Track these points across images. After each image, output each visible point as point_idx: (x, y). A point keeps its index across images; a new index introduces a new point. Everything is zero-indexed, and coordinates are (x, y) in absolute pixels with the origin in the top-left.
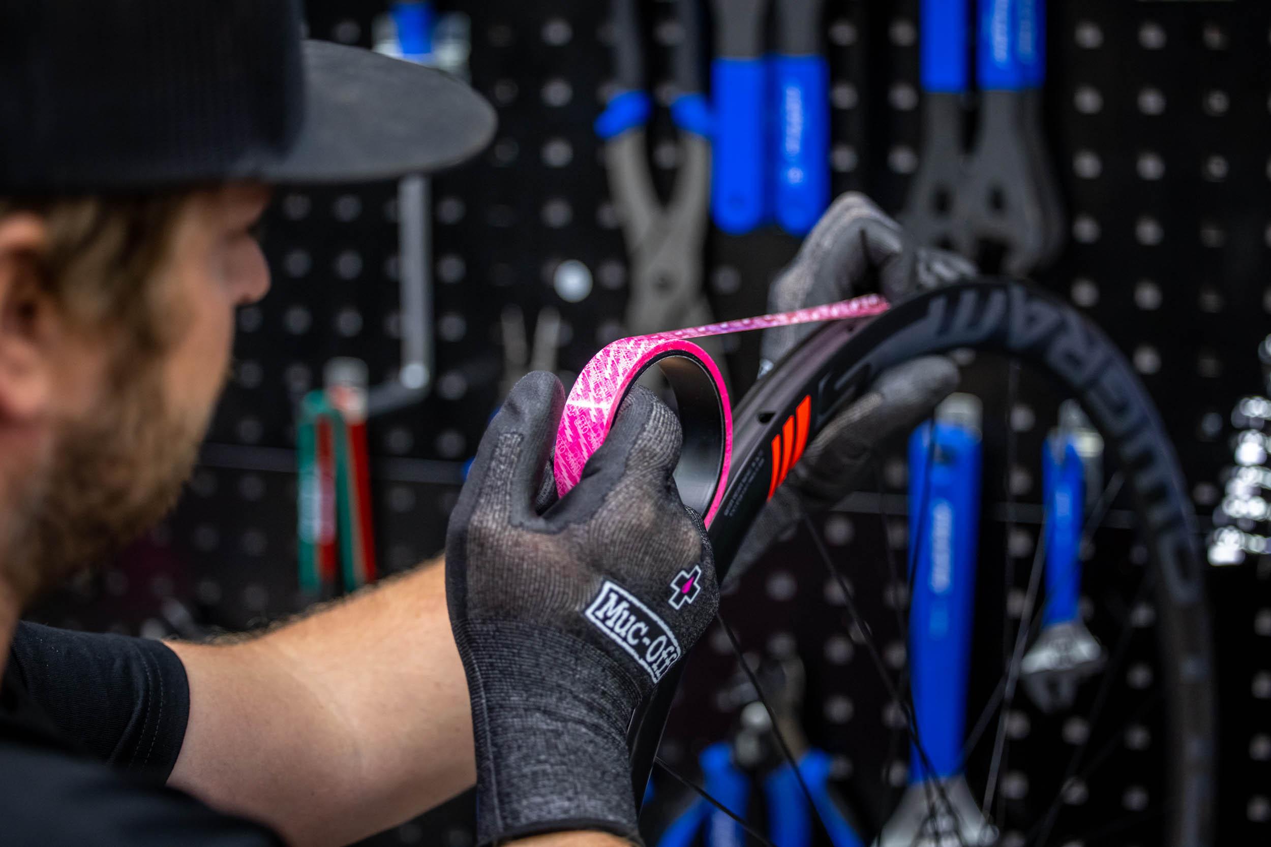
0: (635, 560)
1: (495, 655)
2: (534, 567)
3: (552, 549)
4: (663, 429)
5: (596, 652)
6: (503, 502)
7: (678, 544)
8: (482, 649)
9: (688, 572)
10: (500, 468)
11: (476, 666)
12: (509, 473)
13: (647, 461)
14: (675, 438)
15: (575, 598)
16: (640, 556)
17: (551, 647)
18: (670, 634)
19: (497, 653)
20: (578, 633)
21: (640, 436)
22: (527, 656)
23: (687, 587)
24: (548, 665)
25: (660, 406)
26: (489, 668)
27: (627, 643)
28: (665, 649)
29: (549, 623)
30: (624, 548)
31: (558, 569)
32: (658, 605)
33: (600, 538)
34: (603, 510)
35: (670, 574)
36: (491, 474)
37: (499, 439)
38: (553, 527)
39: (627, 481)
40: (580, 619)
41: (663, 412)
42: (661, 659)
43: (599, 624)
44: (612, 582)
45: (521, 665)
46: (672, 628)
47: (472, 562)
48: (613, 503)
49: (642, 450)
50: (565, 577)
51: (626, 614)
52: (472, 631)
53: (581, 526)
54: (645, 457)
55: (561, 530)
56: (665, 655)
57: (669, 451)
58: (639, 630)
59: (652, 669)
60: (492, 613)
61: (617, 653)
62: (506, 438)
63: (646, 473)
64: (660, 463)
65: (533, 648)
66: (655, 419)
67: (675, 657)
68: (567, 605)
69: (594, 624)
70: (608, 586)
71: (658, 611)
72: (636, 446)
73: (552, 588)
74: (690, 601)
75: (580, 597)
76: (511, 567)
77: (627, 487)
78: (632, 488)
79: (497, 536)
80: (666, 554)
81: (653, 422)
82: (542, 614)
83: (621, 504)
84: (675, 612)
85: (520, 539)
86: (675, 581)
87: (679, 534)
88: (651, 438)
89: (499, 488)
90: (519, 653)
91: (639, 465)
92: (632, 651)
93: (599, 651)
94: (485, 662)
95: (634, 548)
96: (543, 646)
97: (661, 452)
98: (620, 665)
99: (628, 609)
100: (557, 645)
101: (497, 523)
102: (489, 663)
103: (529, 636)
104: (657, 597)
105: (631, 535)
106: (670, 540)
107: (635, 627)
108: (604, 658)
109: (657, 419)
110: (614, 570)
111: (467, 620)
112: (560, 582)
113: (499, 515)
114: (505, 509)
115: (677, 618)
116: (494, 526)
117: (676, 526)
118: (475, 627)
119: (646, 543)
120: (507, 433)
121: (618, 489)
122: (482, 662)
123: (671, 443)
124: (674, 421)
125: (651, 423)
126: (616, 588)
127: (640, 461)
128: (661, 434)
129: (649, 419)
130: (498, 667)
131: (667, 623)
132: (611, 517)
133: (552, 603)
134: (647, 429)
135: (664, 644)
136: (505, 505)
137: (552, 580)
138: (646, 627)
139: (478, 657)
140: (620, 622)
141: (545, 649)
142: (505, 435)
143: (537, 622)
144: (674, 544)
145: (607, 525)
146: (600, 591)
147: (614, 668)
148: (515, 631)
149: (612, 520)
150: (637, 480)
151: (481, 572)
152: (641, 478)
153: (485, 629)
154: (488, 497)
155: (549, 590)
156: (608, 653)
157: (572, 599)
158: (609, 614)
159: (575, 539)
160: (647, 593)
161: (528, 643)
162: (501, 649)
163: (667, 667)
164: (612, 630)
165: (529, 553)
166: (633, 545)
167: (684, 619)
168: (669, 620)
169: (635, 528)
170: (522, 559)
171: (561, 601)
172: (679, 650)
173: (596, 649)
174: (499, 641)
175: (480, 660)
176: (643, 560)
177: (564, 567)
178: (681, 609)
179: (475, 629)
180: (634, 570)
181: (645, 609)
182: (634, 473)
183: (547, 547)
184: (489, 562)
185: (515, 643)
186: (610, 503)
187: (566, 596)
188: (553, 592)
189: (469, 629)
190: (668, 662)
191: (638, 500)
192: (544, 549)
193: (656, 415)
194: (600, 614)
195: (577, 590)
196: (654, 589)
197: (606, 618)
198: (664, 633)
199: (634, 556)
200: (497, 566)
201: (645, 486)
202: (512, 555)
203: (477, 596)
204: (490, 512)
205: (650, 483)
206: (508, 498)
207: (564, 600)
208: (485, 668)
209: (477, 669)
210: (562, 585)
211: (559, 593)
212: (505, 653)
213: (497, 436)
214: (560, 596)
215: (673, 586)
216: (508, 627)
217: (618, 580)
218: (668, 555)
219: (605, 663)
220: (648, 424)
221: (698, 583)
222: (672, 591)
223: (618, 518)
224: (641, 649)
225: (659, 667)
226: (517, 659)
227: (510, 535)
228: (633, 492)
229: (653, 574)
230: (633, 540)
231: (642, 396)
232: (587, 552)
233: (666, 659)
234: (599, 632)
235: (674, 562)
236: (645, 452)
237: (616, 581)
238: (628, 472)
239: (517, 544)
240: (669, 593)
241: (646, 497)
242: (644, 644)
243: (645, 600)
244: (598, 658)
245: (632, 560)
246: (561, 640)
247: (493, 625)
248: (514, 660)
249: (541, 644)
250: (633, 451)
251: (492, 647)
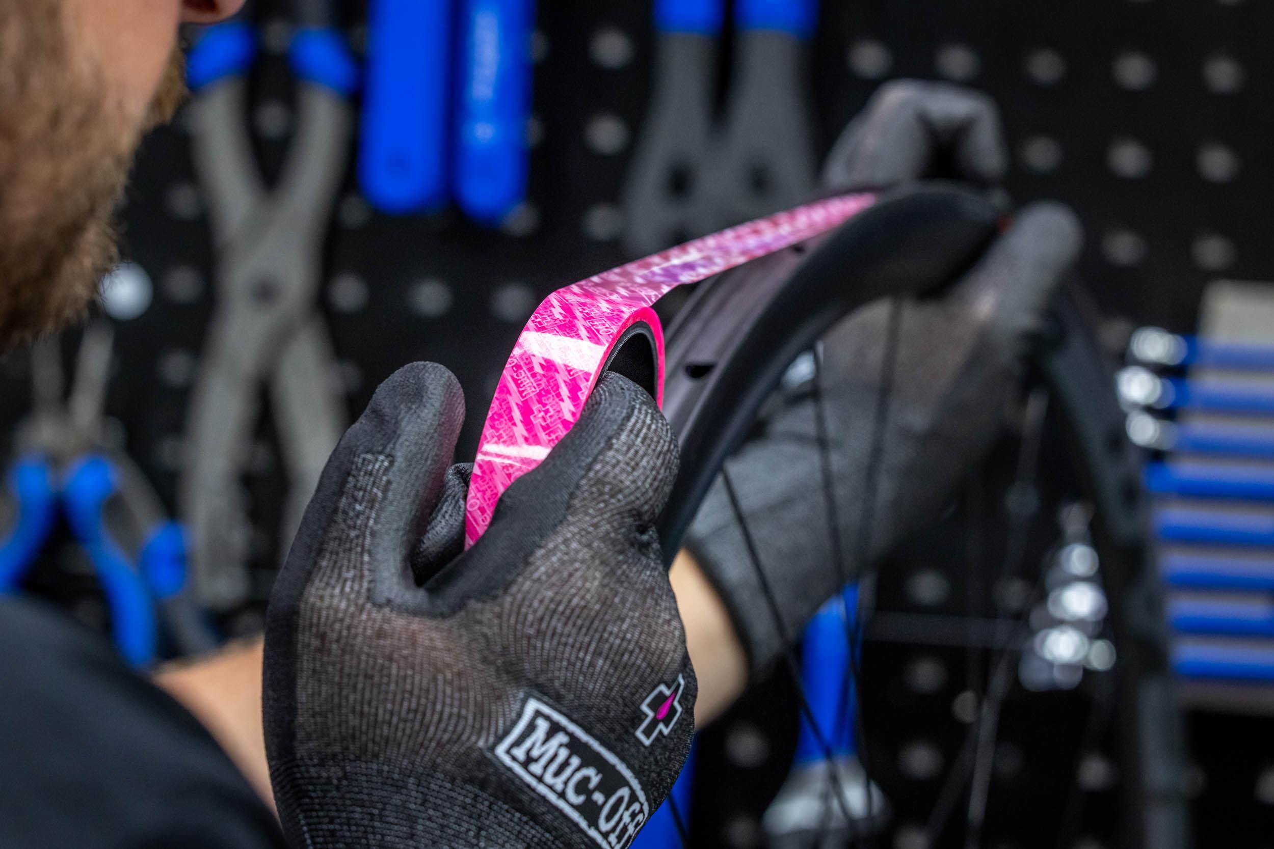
0: (578, 664)
1: (339, 817)
2: (410, 672)
3: (439, 644)
4: (643, 449)
5: (513, 816)
6: (358, 565)
7: (656, 638)
8: (317, 807)
9: (669, 687)
10: (354, 509)
11: (307, 836)
12: (368, 518)
13: (604, 501)
14: (662, 464)
15: (477, 725)
16: (588, 658)
17: (436, 808)
18: (635, 784)
19: (344, 815)
20: (483, 785)
21: (601, 457)
22: (396, 821)
23: (664, 710)
24: (431, 837)
25: (646, 410)
26: (329, 839)
27: (567, 801)
28: (627, 809)
29: (434, 766)
30: (559, 643)
31: (449, 676)
32: (620, 739)
33: (519, 627)
34: (525, 579)
35: (641, 690)
36: (340, 517)
37: (352, 463)
38: (441, 605)
39: (567, 531)
40: (487, 762)
41: (648, 421)
42: (621, 825)
43: (518, 769)
44: (539, 699)
45: (383, 836)
46: (638, 774)
47: (305, 664)
48: (543, 569)
49: (599, 482)
50: (460, 690)
51: (563, 753)
52: (303, 778)
53: (488, 607)
54: (601, 493)
55: (453, 611)
56: (626, 818)
57: (647, 486)
58: (587, 779)
59: (610, 843)
60: (337, 749)
61: (549, 817)
62: (364, 459)
63: (599, 521)
64: (627, 504)
65: (405, 808)
66: (631, 431)
67: (641, 820)
68: (464, 737)
69: (510, 769)
70: (532, 706)
71: (619, 749)
72: (591, 474)
73: (439, 707)
74: (666, 731)
75: (485, 724)
76: (370, 672)
77: (566, 541)
78: (574, 545)
79: (348, 621)
80: (635, 655)
81: (628, 436)
82: (422, 751)
83: (555, 571)
84: (642, 749)
85: (386, 626)
86: (648, 700)
87: (657, 623)
88: (618, 462)
89: (351, 541)
90: (381, 816)
91: (588, 508)
92: (575, 816)
93: (518, 815)
94: (322, 830)
95: (577, 645)
96: (422, 804)
97: (633, 487)
98: (556, 838)
99: (567, 746)
100: (447, 804)
101: (348, 599)
102: (328, 830)
103: (399, 787)
104: (617, 727)
105: (571, 623)
106: (641, 633)
107: (578, 776)
108: (527, 828)
109: (635, 432)
110: (542, 679)
111: (294, 759)
112: (452, 697)
113: (352, 588)
114: (362, 577)
115: (646, 758)
116: (343, 605)
117: (652, 610)
118: (308, 772)
119: (597, 636)
120: (367, 452)
121: (551, 545)
122: (316, 830)
123: (654, 473)
124: (667, 436)
125: (623, 437)
126: (546, 710)
127: (594, 499)
128: (638, 458)
129: (622, 430)
130: (344, 837)
131: (630, 766)
132: (538, 592)
133: (439, 733)
134: (616, 446)
135: (626, 800)
136: (361, 570)
137: (440, 696)
138: (597, 774)
139: (312, 821)
140: (554, 767)
141: (427, 810)
142: (363, 456)
143: (413, 764)
144: (649, 639)
145: (530, 606)
146: (520, 715)
147: (545, 843)
148: (374, 779)
149: (539, 597)
150: (583, 533)
151: (319, 680)
152: (591, 529)
153: (324, 775)
154: (334, 557)
155: (434, 710)
156: (534, 818)
157: (473, 727)
158: (535, 753)
159: (477, 628)
160: (600, 720)
161: (397, 799)
162: (351, 808)
163: (630, 837)
164: (540, 779)
165: (400, 649)
166: (575, 640)
167: (656, 759)
168: (637, 764)
169: (577, 612)
170: (390, 659)
171: (454, 732)
172: (646, 808)
173: (513, 811)
174: (348, 796)
175: (313, 827)
176: (592, 665)
177: (459, 674)
178: (652, 745)
179: (306, 775)
180: (577, 681)
181: (596, 745)
182: (579, 520)
183: (431, 640)
184: (334, 664)
185: (375, 798)
186: (537, 569)
187: (462, 722)
188: (441, 713)
189: (298, 775)
190: (631, 830)
191: (584, 567)
192: (427, 643)
193: (635, 424)
194: (520, 753)
195: (482, 712)
196: (612, 714)
197: (529, 760)
198: (626, 783)
199: (577, 657)
200: (347, 670)
201: (595, 544)
202: (373, 651)
203: (312, 720)
204: (337, 581)
205: (605, 538)
206: (366, 558)
207: (459, 729)
208: (321, 840)
209: (309, 842)
210: (456, 703)
211: (451, 715)
212: (357, 816)
213: (352, 457)
214: (453, 721)
215: (645, 708)
216: (364, 771)
217: (550, 697)
218: (637, 658)
219: (530, 836)
220: (618, 439)
221: (679, 702)
222: (641, 716)
223: (550, 594)
224: (590, 811)
225: (619, 838)
226: (377, 824)
227: (369, 619)
228: (577, 551)
229: (611, 689)
230: (574, 631)
231: (620, 391)
232: (498, 649)
233: (629, 824)
234: (517, 782)
235: (649, 670)
236: (604, 484)
237: (545, 698)
238: (570, 518)
239: (380, 634)
240: (636, 721)
241: (597, 562)
242: (595, 803)
243: (596, 731)
244: (518, 828)
245: (574, 665)
246: (453, 794)
247: (337, 769)
248: (373, 827)
249: (419, 801)
250: (584, 482)
251: (335, 804)
